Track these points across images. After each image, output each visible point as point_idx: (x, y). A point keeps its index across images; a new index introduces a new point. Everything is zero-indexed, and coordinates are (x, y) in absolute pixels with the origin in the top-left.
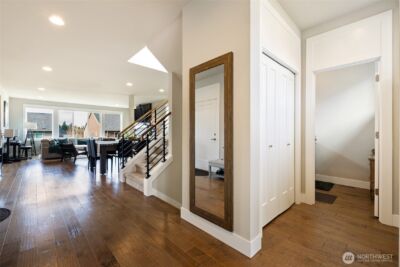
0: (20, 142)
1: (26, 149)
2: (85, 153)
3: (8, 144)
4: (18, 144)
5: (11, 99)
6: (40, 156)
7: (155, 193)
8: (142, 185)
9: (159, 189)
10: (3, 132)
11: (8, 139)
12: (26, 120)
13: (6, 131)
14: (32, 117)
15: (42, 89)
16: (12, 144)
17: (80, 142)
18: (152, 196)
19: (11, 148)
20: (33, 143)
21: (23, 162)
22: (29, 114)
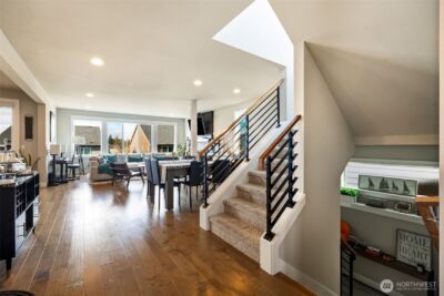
0: (67, 160)
1: (74, 168)
2: (140, 175)
3: (53, 163)
4: (65, 162)
5: (58, 109)
6: (88, 175)
7: (282, 267)
8: (258, 251)
9: (287, 260)
10: (48, 148)
11: (54, 156)
12: (73, 133)
13: (52, 146)
14: (80, 130)
15: (90, 95)
16: (58, 162)
17: (131, 160)
18: (279, 275)
19: (58, 166)
20: (81, 160)
21: (70, 183)
22: (77, 127)
